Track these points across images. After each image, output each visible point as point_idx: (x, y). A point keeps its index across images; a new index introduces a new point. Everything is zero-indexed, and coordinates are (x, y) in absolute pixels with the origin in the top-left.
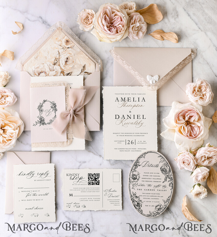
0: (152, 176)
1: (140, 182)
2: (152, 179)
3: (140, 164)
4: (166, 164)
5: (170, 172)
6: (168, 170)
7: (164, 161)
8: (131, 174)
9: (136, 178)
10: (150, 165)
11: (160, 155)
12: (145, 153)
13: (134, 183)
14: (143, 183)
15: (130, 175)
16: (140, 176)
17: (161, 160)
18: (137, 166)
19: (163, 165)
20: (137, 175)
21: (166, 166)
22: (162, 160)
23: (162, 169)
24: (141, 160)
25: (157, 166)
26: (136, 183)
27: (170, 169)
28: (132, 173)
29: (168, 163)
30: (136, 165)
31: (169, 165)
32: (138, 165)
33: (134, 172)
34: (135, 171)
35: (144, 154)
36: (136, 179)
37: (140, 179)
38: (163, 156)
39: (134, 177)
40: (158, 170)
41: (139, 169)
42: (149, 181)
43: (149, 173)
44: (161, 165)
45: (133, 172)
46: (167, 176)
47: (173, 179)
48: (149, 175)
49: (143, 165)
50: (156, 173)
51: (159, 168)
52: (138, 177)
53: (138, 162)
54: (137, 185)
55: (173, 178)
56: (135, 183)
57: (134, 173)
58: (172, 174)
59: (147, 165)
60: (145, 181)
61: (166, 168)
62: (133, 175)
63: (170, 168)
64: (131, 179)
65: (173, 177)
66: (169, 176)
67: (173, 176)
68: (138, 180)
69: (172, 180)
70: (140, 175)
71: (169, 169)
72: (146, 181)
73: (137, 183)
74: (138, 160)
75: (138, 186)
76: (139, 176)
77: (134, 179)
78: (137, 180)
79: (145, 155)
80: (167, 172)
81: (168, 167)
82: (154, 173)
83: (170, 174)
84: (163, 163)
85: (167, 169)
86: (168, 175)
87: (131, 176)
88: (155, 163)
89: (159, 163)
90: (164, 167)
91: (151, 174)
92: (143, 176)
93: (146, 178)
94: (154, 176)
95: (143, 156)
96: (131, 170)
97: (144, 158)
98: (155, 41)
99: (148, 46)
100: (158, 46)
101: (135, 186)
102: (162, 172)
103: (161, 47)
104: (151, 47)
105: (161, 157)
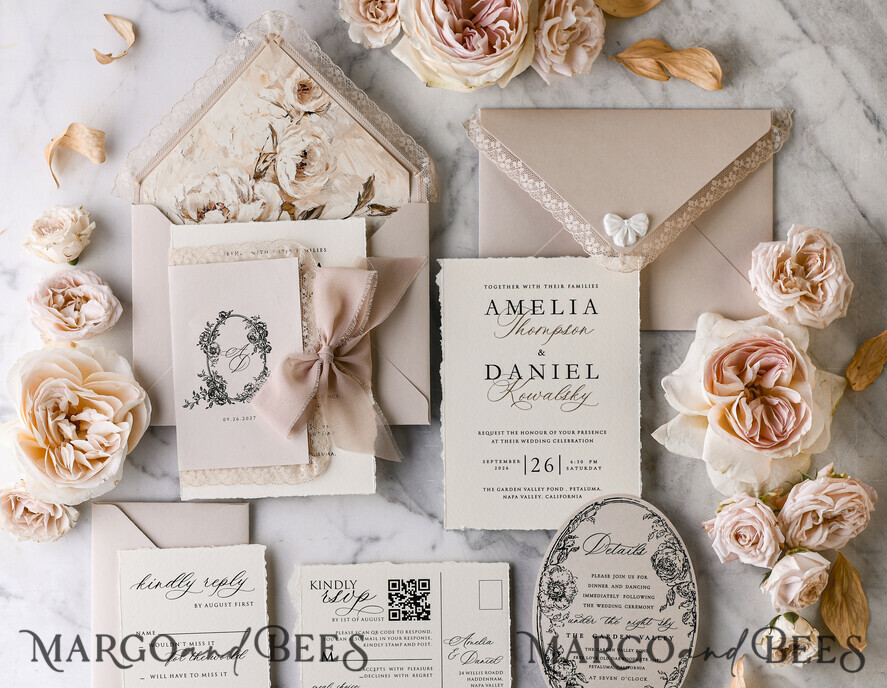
0: (621, 586)
1: (576, 608)
2: (621, 596)
3: (576, 546)
4: (673, 544)
5: (686, 571)
6: (679, 565)
7: (666, 533)
8: (546, 580)
9: (564, 596)
10: (613, 547)
11: (651, 511)
12: (596, 504)
13: (556, 612)
14: (587, 612)
15: (540, 585)
16: (579, 588)
17: (655, 528)
18: (565, 551)
19: (661, 548)
20: (565, 582)
21: (670, 550)
22: (659, 529)
23: (657, 561)
24: (582, 531)
25: (639, 551)
26: (564, 613)
27: (687, 561)
28: (548, 575)
29: (681, 541)
30: (563, 548)
31: (684, 548)
32: (569, 549)
33: (555, 574)
34: (560, 569)
35: (593, 509)
36: (563, 599)
37: (579, 599)
38: (663, 516)
39: (556, 590)
40: (644, 564)
41: (572, 562)
42: (610, 606)
43: (612, 577)
44: (653, 546)
45: (551, 573)
46: (676, 587)
47: (697, 595)
48: (609, 582)
49: (589, 547)
50: (636, 577)
51: (646, 558)
52: (568, 592)
53: (571, 537)
54: (567, 620)
55: (697, 592)
56: (561, 611)
57: (556, 577)
58: (694, 581)
59: (604, 548)
60: (595, 606)
61: (672, 557)
62: (553, 584)
63: (686, 556)
64: (544, 598)
65: (696, 590)
66: (682, 585)
67: (696, 585)
68: (570, 601)
69: (695, 599)
70: (577, 581)
71: (682, 562)
72: (599, 606)
73: (566, 611)
74: (571, 529)
75: (570, 621)
76: (574, 586)
77: (556, 597)
78: (566, 603)
79: (595, 511)
80: (675, 573)
81: (681, 555)
82: (627, 577)
83: (688, 579)
84: (662, 540)
85: (677, 561)
86: (678, 581)
87: (545, 587)
88: (631, 542)
89: (646, 542)
90: (667, 553)
91: (619, 581)
92: (589, 586)
93: (599, 596)
94: (627, 587)
95: (590, 514)
96: (546, 567)
97: (593, 521)
98: (634, 85)
99: (609, 104)
100: (646, 104)
101: (558, 624)
102: (657, 573)
103: (657, 105)
104: (618, 106)
105: (656, 518)
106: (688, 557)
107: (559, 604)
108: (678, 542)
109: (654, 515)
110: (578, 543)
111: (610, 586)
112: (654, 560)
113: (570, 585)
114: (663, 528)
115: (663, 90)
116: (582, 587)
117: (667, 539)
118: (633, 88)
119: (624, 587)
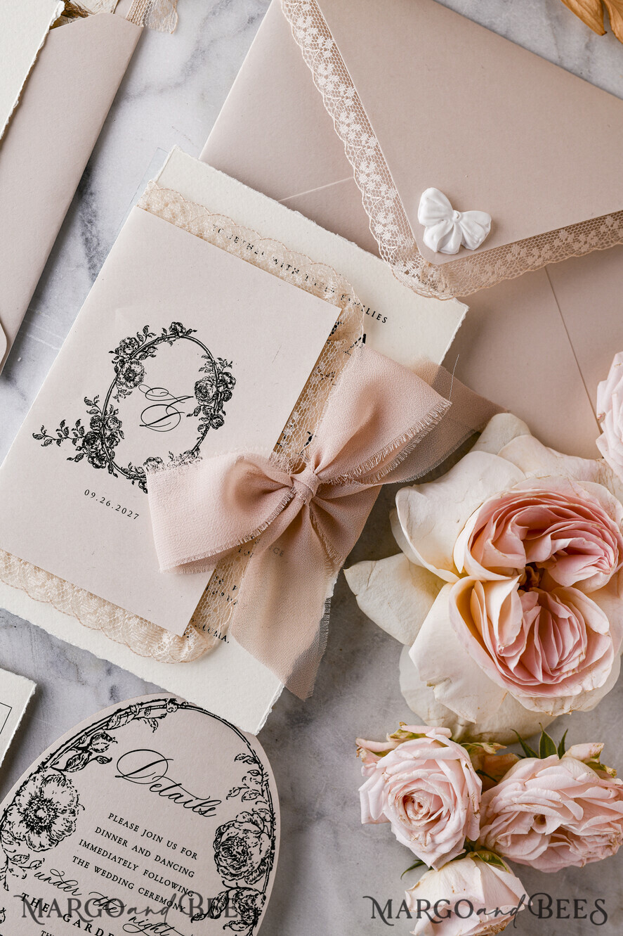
0: (148, 854)
1: (59, 858)
2: (140, 870)
3: (106, 754)
4: (264, 820)
5: (262, 872)
6: (257, 858)
7: (260, 798)
8: (32, 788)
9: (48, 828)
10: (165, 783)
11: (253, 752)
12: (172, 701)
13: (23, 849)
14: (72, 872)
15: (18, 794)
16: (79, 826)
17: (247, 782)
18: (86, 755)
19: (240, 819)
20: (61, 807)
21: (254, 828)
22: (253, 786)
23: (224, 837)
24: (130, 734)
25: (205, 808)
26: (35, 856)
27: (271, 856)
28: (38, 783)
29: (278, 821)
30: (85, 750)
31: (277, 833)
32: (95, 755)
33: (52, 786)
34: (63, 781)
35: (164, 707)
36: (44, 834)
37: (70, 845)
38: (268, 768)
39: (41, 813)
40: (201, 834)
41: (89, 779)
42: (115, 878)
43: (141, 831)
44: (229, 810)
45: (45, 781)
46: (234, 892)
47: (261, 918)
48: (134, 838)
49: (128, 766)
50: (179, 849)
51: (208, 827)
52: (59, 826)
53: (105, 737)
54: (33, 871)
55: (263, 914)
56: (31, 852)
57: (51, 791)
58: (268, 894)
59: (149, 779)
60: (91, 867)
61: (251, 840)
62: (40, 800)
63: (273, 847)
64: (15, 817)
65: (264, 909)
66: (246, 893)
67: (267, 902)
68: (54, 841)
69: (255, 923)
70: (81, 815)
71: (263, 855)
72: (97, 870)
73: (39, 856)
74: (111, 724)
75: (39, 875)
76: (72, 818)
77: (35, 825)
78: (46, 842)
79: (164, 711)
80: (244, 869)
81: (267, 843)
82: (164, 842)
83: (259, 886)
84: (249, 806)
85: (255, 851)
86: (242, 883)
87: (24, 800)
88: (198, 787)
89: (223, 798)
90: (246, 831)
91: (148, 844)
92: (98, 830)
93: (105, 854)
94: (157, 858)
95: (155, 713)
96: (43, 766)
97: (155, 726)
98: (549, 17)
99: (501, 28)
100: (553, 55)
101: (17, 870)
102: (216, 856)
103: (569, 64)
104: (512, 36)
105: (256, 766)
106: (277, 851)
107: (35, 839)
108: (273, 818)
109: (255, 760)
110: (113, 751)
111: (130, 845)
112: (221, 834)
113: (66, 815)
114: (258, 787)
115: (587, 47)
116: (85, 826)
117: (256, 808)
118: (546, 22)
119: (153, 856)
